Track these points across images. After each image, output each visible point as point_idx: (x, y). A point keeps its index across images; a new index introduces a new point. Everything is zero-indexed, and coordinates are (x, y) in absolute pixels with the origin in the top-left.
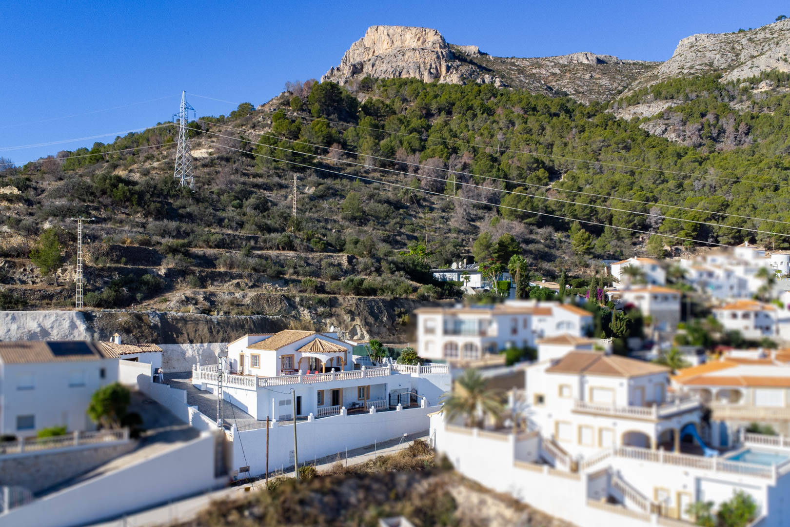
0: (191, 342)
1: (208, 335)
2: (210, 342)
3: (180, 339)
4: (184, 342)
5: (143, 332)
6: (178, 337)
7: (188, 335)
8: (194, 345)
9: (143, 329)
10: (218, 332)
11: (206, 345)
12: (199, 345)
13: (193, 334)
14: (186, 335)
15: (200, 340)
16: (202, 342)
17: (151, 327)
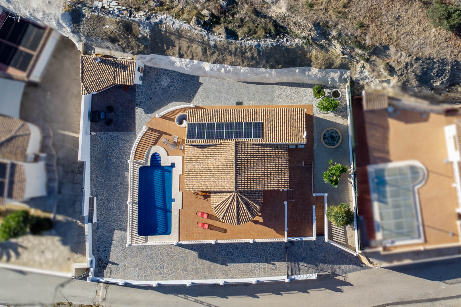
0: (181, 56)
1: (201, 54)
2: (201, 61)
3: (170, 52)
4: (174, 55)
5: (130, 43)
6: (168, 48)
7: (180, 49)
8: (183, 60)
9: (130, 40)
10: (213, 53)
11: (196, 62)
12: (188, 60)
13: (185, 49)
14: (177, 48)
15: (190, 57)
16: (192, 59)
17: (138, 39)
